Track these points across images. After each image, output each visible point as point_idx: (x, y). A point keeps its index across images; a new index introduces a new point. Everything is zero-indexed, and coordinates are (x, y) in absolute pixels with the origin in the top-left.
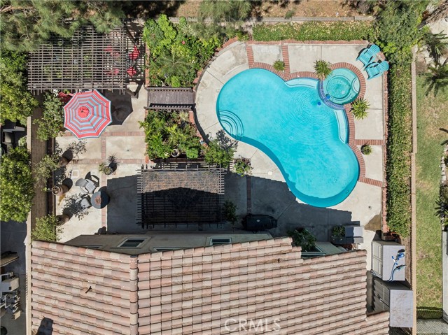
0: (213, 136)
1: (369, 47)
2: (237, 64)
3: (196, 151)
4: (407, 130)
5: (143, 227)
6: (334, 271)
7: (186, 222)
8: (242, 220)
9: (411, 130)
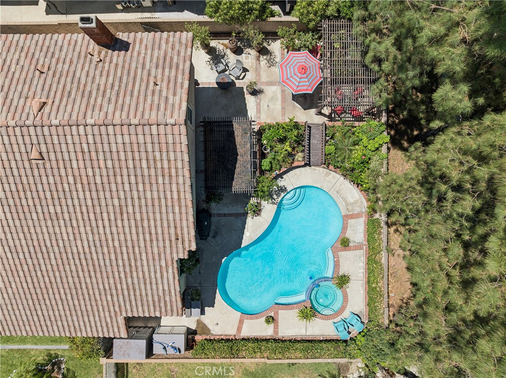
0: (281, 183)
1: (362, 322)
2: (347, 204)
3: (268, 168)
4: (287, 354)
5: (201, 122)
6: (166, 288)
7: (206, 160)
8: (206, 209)
9: (288, 358)
